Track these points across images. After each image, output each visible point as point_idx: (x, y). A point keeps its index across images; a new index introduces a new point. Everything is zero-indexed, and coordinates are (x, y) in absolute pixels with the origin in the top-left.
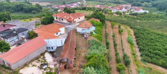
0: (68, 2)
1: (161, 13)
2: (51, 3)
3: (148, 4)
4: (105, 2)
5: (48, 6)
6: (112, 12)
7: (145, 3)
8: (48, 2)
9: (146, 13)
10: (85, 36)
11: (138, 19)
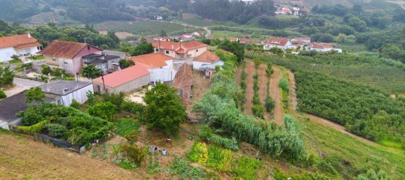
0: (173, 33)
1: (370, 55)
2: (133, 33)
3: (348, 38)
4: (254, 33)
5: (129, 40)
6: (264, 48)
7: (340, 34)
8: (128, 32)
9: (333, 52)
10: (207, 74)
11: (315, 62)
